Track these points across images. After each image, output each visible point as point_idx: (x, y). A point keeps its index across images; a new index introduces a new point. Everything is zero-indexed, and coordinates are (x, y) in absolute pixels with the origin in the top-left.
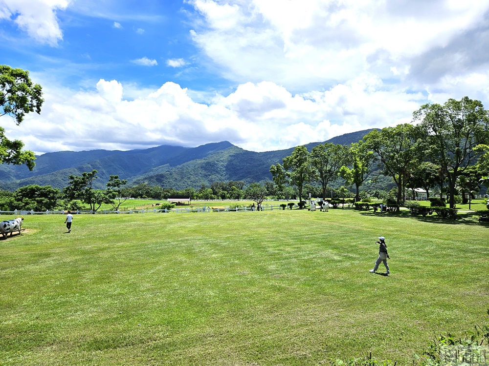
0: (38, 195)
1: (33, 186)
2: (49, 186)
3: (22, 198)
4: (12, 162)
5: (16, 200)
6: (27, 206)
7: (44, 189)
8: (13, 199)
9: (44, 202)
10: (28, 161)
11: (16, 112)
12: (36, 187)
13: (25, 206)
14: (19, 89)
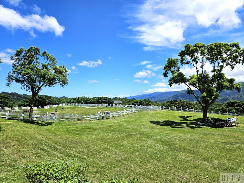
0: (236, 105)
1: (234, 101)
2: (242, 101)
3: (228, 107)
4: (230, 89)
5: (225, 107)
6: (231, 111)
7: (240, 103)
8: (224, 107)
9: (239, 109)
10: (238, 88)
11: (231, 64)
12: (235, 101)
13: (230, 111)
14: (234, 52)
